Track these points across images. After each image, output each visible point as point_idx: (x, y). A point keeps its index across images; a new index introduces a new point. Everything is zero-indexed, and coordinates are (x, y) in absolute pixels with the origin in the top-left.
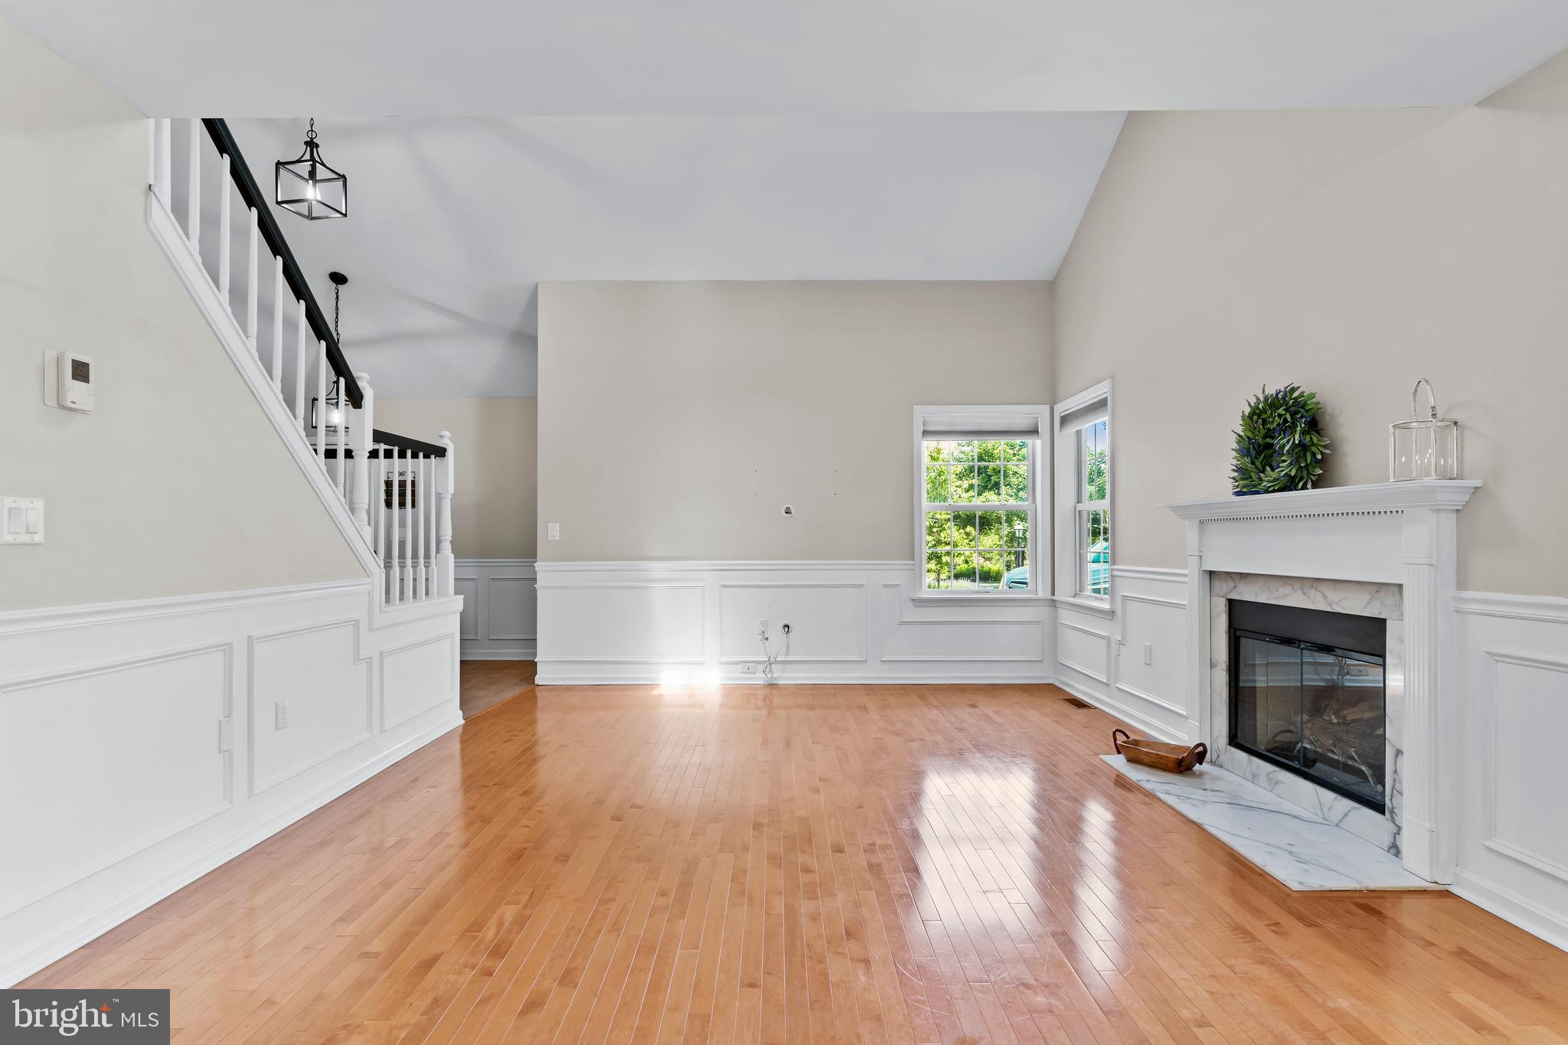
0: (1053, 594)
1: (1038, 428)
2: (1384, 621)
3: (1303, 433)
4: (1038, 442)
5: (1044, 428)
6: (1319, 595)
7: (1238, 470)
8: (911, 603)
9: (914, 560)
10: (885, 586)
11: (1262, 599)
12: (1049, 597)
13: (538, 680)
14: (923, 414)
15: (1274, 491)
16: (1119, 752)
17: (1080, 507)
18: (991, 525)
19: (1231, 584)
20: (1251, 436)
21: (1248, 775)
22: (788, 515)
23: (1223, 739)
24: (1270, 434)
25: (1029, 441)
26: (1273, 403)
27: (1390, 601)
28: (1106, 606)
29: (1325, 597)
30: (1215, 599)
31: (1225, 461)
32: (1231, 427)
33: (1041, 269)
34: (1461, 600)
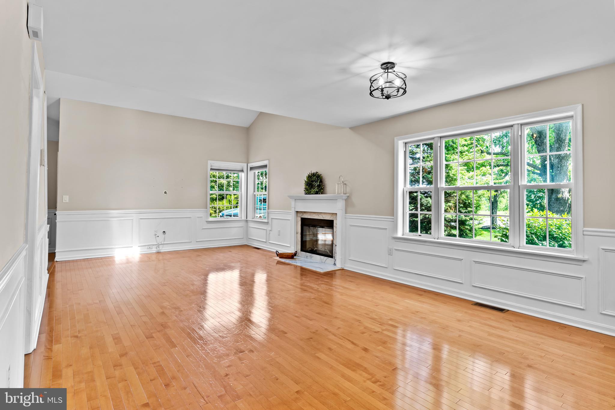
1: (243, 170)
2: (333, 220)
3: (320, 182)
4: (243, 174)
5: (245, 170)
6: (321, 216)
7: (306, 188)
8: (206, 223)
9: (207, 209)
10: (198, 217)
11: (309, 217)
12: (246, 219)
13: (56, 260)
14: (210, 163)
15: (314, 194)
16: (278, 256)
17: (255, 193)
19: (302, 214)
20: (308, 181)
21: (306, 257)
22: (166, 194)
23: (300, 250)
24: (312, 181)
25: (240, 174)
26: (314, 175)
27: (334, 217)
28: (266, 221)
29: (322, 216)
30: (298, 218)
31: (303, 186)
32: (304, 178)
33: (246, 124)
34: (346, 216)
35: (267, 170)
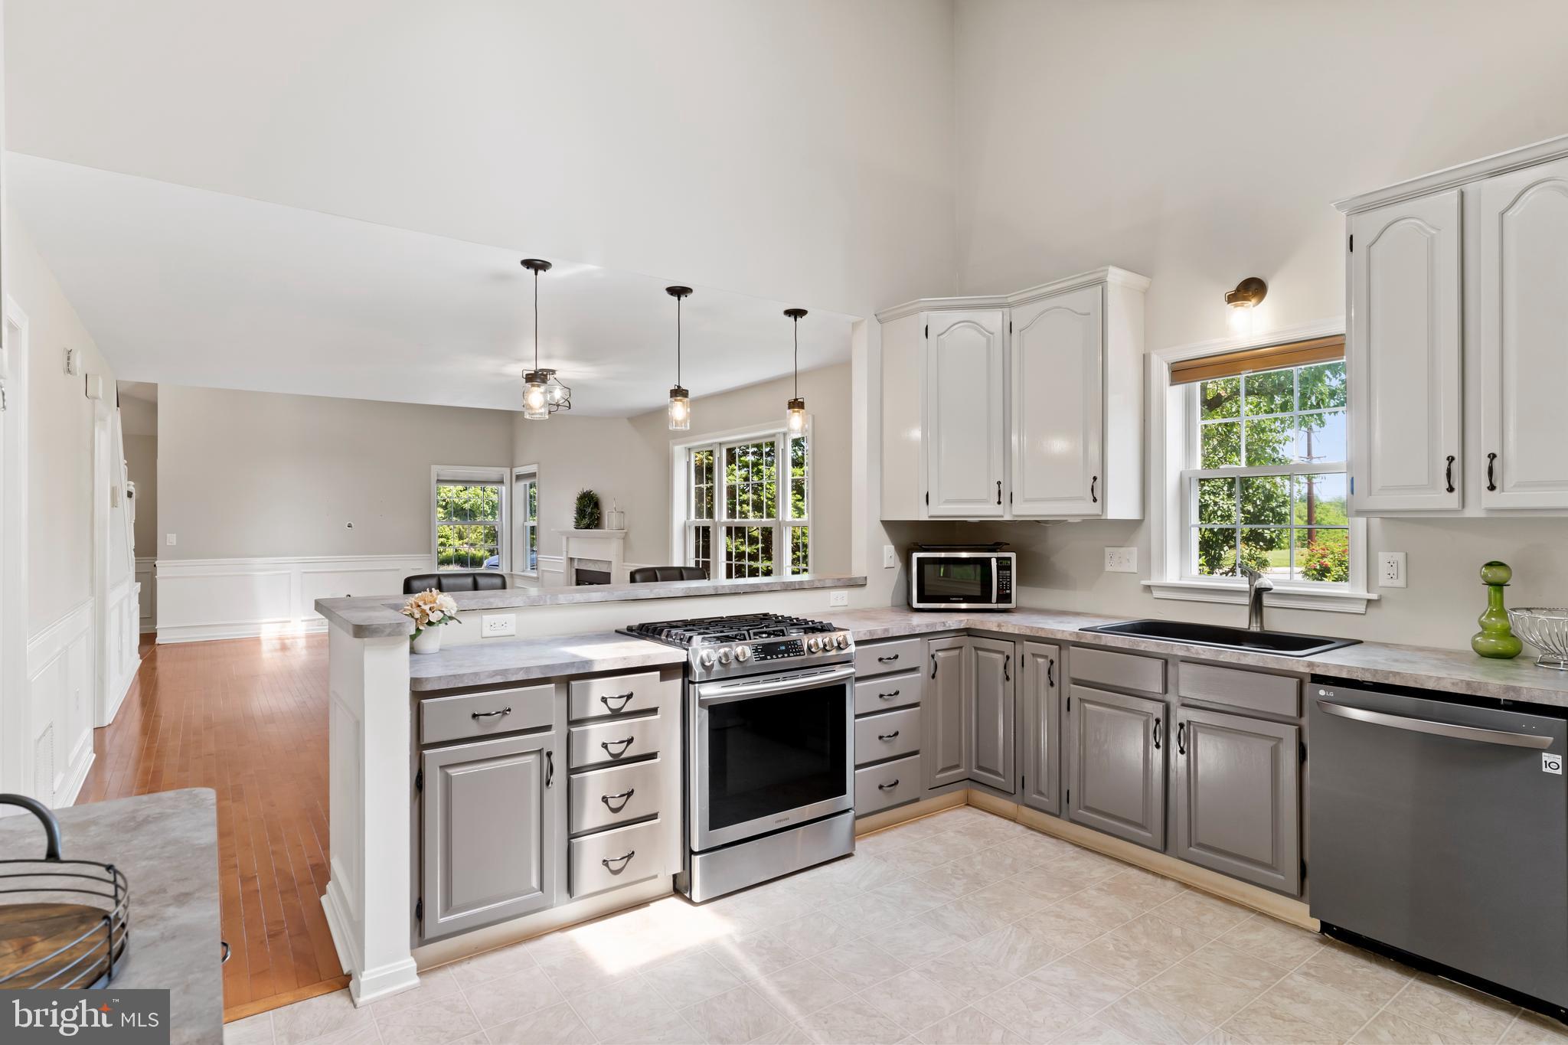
0: (511, 571)
1: (503, 480)
2: (610, 574)
4: (504, 488)
5: (507, 480)
6: (597, 565)
7: (576, 518)
10: (414, 569)
11: (583, 567)
12: (509, 572)
13: (158, 640)
14: (436, 470)
15: (587, 528)
17: (525, 524)
18: (476, 516)
19: (576, 562)
20: (579, 505)
22: (350, 528)
24: (584, 506)
25: (498, 487)
26: (585, 495)
28: (535, 575)
30: (571, 567)
31: (572, 515)
32: (574, 502)
34: (623, 565)
35: (535, 480)
